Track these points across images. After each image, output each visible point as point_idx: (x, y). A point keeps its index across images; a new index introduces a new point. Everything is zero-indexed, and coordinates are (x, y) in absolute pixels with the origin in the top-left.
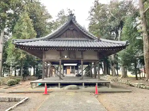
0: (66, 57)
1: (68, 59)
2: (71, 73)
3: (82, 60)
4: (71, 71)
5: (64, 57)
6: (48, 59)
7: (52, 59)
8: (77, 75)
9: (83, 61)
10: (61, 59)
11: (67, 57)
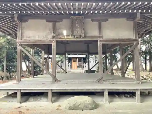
0: (65, 33)
1: (70, 38)
2: (78, 67)
3: (101, 41)
4: (78, 65)
5: (62, 34)
6: (29, 39)
7: (37, 38)
8: (86, 70)
9: (102, 43)
10: (55, 39)
11: (68, 35)
